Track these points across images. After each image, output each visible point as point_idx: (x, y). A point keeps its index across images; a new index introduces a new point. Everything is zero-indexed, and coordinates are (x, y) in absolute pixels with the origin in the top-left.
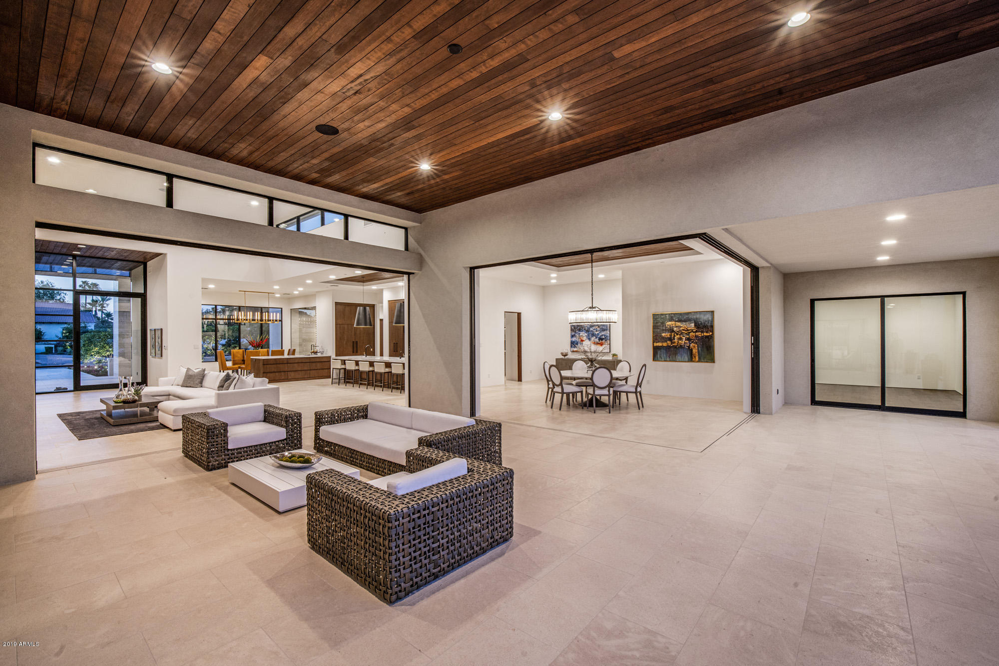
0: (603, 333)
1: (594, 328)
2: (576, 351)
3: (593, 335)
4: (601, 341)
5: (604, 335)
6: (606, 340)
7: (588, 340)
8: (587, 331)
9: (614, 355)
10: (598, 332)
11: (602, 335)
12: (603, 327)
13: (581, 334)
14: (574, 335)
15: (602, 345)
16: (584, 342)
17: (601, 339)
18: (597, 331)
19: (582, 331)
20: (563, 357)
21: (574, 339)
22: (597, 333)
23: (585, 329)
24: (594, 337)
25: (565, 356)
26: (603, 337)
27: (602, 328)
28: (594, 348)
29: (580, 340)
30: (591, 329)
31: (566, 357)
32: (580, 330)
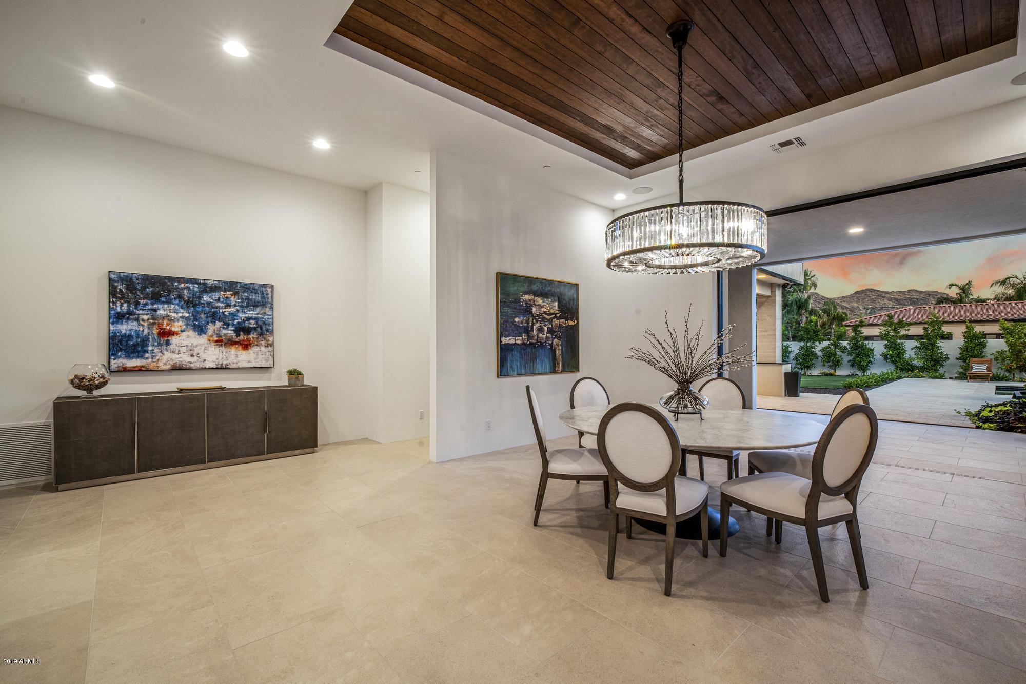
0: (251, 313)
1: (216, 295)
2: (139, 370)
3: (214, 316)
4: (242, 337)
5: (256, 319)
6: (261, 334)
7: (191, 333)
8: (191, 303)
9: (294, 374)
10: (233, 310)
11: (249, 319)
12: (253, 297)
13: (161, 312)
14: (130, 313)
15: (246, 346)
16: (174, 340)
17: (241, 329)
18: (228, 306)
19: (169, 302)
20: (83, 393)
21: (124, 328)
22: (227, 311)
23: (180, 297)
24: (219, 324)
25: (89, 389)
26: (253, 324)
27: (248, 299)
28: (213, 355)
29: (155, 331)
30: (206, 298)
31: (96, 393)
32: (156, 298)
